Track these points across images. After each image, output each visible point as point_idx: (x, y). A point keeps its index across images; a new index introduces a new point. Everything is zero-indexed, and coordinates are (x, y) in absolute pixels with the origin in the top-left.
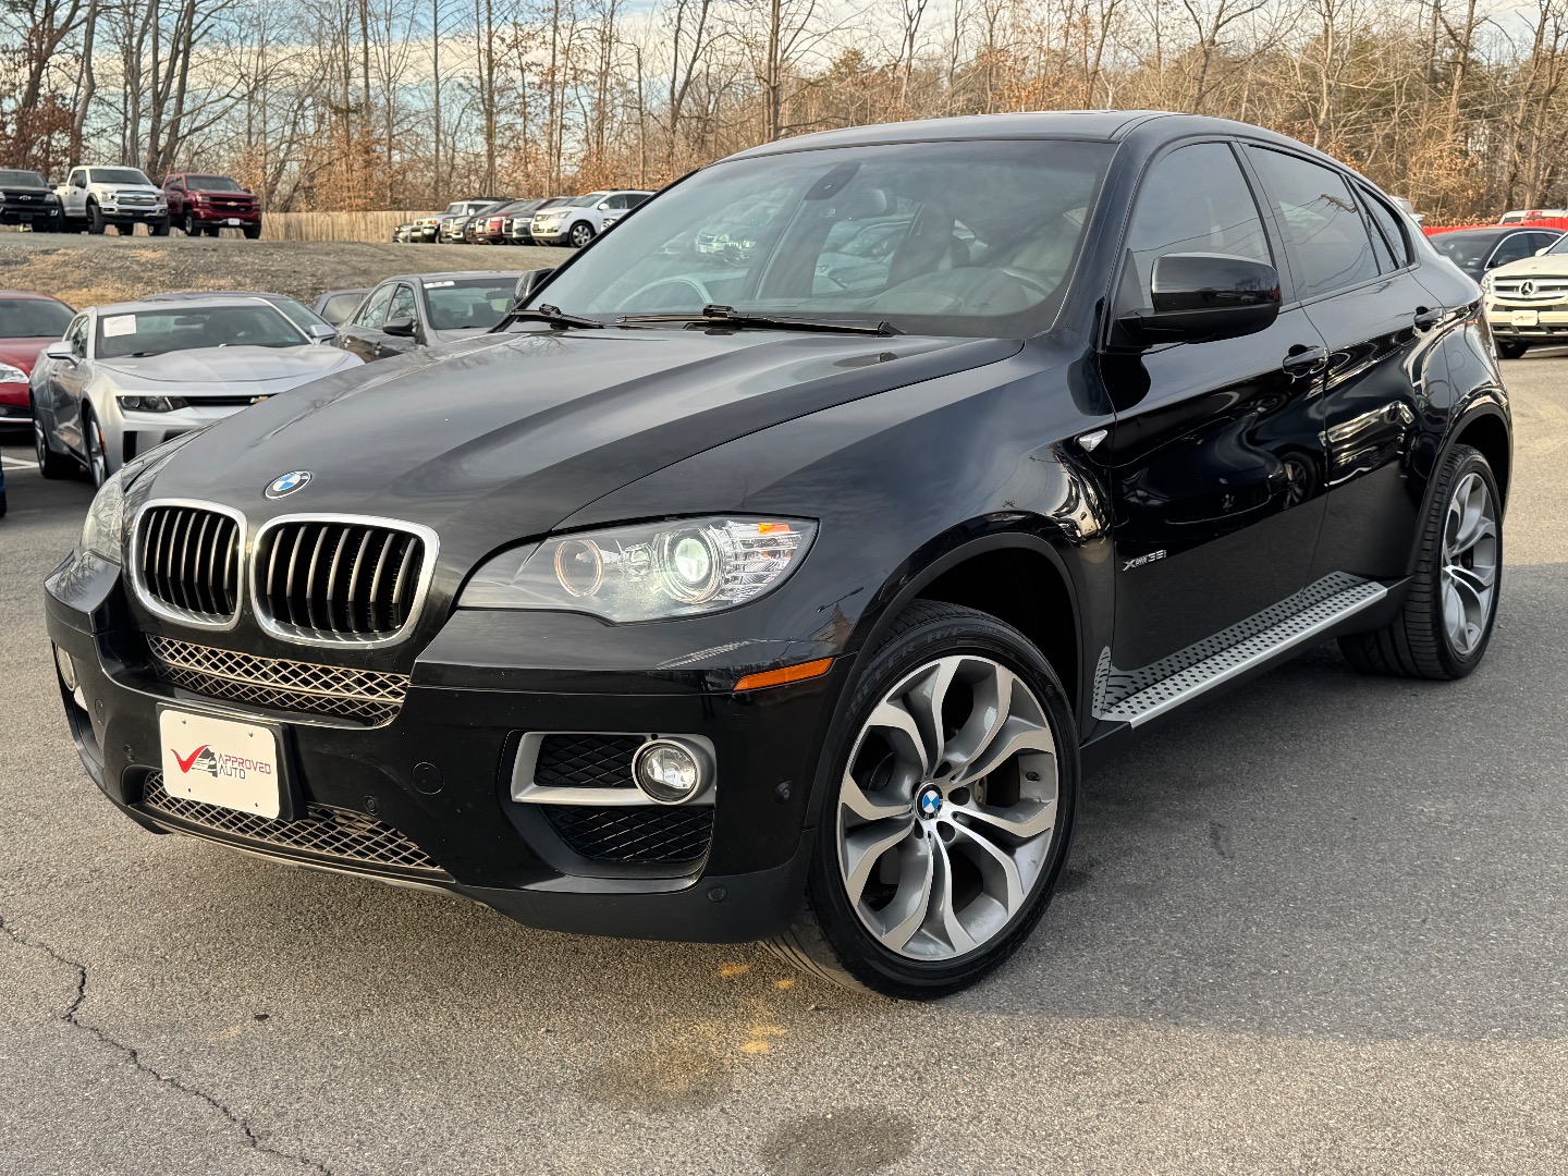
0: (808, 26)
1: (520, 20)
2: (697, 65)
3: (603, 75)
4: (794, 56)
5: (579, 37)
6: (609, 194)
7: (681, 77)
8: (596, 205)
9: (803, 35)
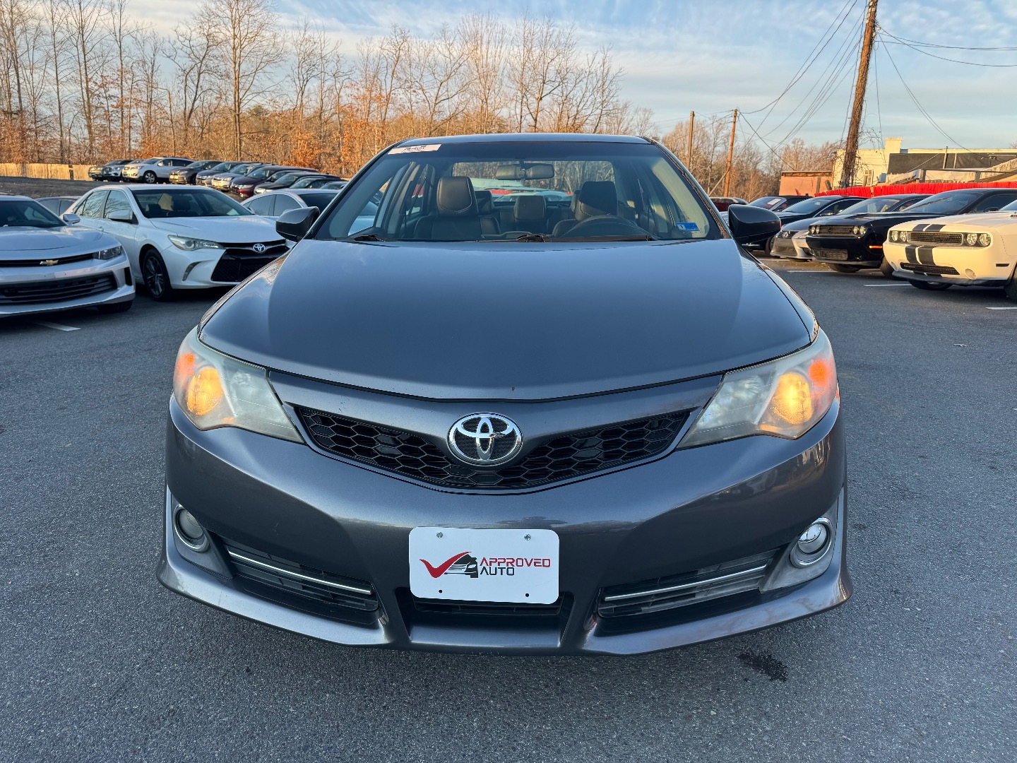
2: (197, 103)
3: (150, 103)
4: (245, 101)
7: (189, 106)
9: (250, 92)
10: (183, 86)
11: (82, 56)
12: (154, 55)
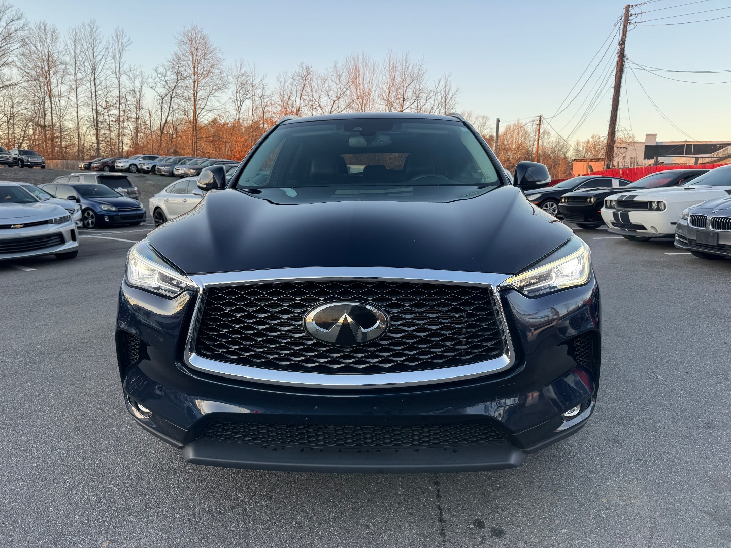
0: (206, 107)
1: (108, 100)
2: (170, 118)
3: (137, 119)
4: (201, 116)
5: (129, 106)
6: (142, 156)
7: (164, 121)
8: (138, 159)
9: (204, 110)
10: (159, 107)
11: (93, 89)
12: (141, 86)
